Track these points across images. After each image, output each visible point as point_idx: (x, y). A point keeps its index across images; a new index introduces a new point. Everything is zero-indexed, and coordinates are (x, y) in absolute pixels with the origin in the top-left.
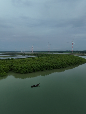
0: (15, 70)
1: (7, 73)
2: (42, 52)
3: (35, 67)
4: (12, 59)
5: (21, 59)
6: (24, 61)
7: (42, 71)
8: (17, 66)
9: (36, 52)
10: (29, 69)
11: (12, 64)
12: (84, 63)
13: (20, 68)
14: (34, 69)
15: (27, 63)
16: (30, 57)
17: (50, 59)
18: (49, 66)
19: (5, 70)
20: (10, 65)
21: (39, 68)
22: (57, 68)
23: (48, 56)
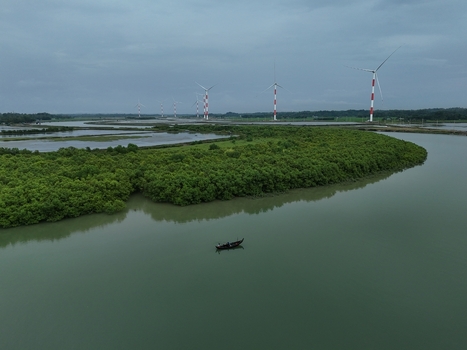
0: (152, 193)
1: (124, 200)
2: (246, 116)
3: (224, 181)
4: (133, 148)
5: (165, 150)
6: (180, 158)
7: (250, 194)
8: (157, 176)
9: (222, 116)
10: (202, 190)
11: (138, 170)
12: (411, 166)
13: (170, 184)
14: (219, 190)
15: (194, 166)
16: (200, 142)
17: (279, 150)
18: (276, 178)
19: (117, 192)
20: (133, 173)
21: (236, 184)
22: (302, 186)
23: (272, 135)
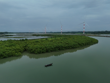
0: (29, 51)
1: (21, 53)
2: (55, 33)
3: (48, 47)
4: (26, 40)
5: (34, 40)
6: (38, 42)
7: (55, 51)
8: (31, 46)
9: (49, 33)
10: (43, 50)
11: (26, 45)
12: (95, 44)
13: (34, 48)
14: (47, 50)
15: (41, 44)
16: (43, 38)
17: (63, 40)
18: (62, 46)
19: (20, 50)
20: (25, 45)
21: (52, 48)
22: (69, 49)
23: (61, 37)
